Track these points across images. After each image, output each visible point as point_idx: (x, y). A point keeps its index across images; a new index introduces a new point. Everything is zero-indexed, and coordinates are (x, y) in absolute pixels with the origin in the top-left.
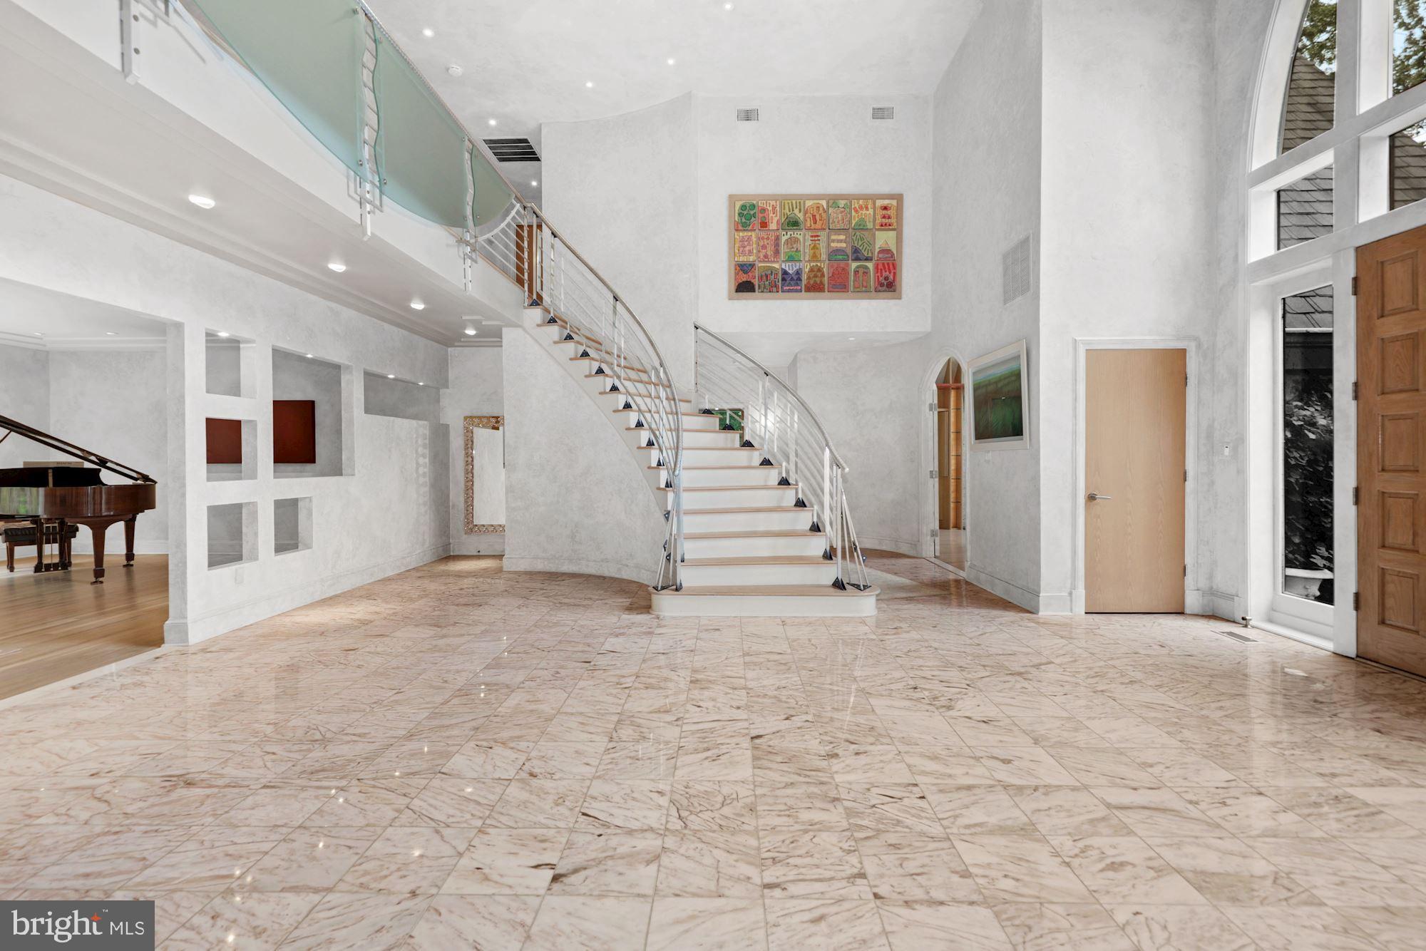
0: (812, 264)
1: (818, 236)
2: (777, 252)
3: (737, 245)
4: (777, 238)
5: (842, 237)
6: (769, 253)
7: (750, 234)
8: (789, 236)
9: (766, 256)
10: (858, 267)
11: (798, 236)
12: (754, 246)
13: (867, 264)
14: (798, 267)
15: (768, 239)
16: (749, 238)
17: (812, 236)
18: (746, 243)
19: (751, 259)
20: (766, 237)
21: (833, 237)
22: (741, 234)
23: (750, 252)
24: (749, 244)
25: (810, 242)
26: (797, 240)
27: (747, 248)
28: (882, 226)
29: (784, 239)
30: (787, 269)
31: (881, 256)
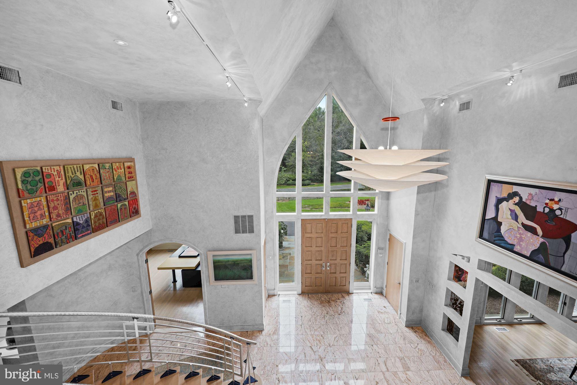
0: (95, 212)
1: (96, 191)
2: (68, 209)
3: (26, 213)
4: (67, 198)
5: (111, 189)
6: (60, 212)
7: (38, 199)
8: (75, 194)
9: (58, 215)
10: (121, 206)
11: (83, 193)
12: (46, 209)
13: (124, 203)
14: (86, 217)
15: (58, 200)
16: (39, 203)
17: (92, 192)
18: (36, 209)
19: (45, 221)
20: (55, 199)
21: (106, 190)
22: (28, 201)
23: (42, 216)
24: (40, 209)
25: (92, 196)
26: (82, 197)
27: (39, 213)
28: (129, 178)
29: (72, 197)
30: (78, 221)
31: (131, 196)
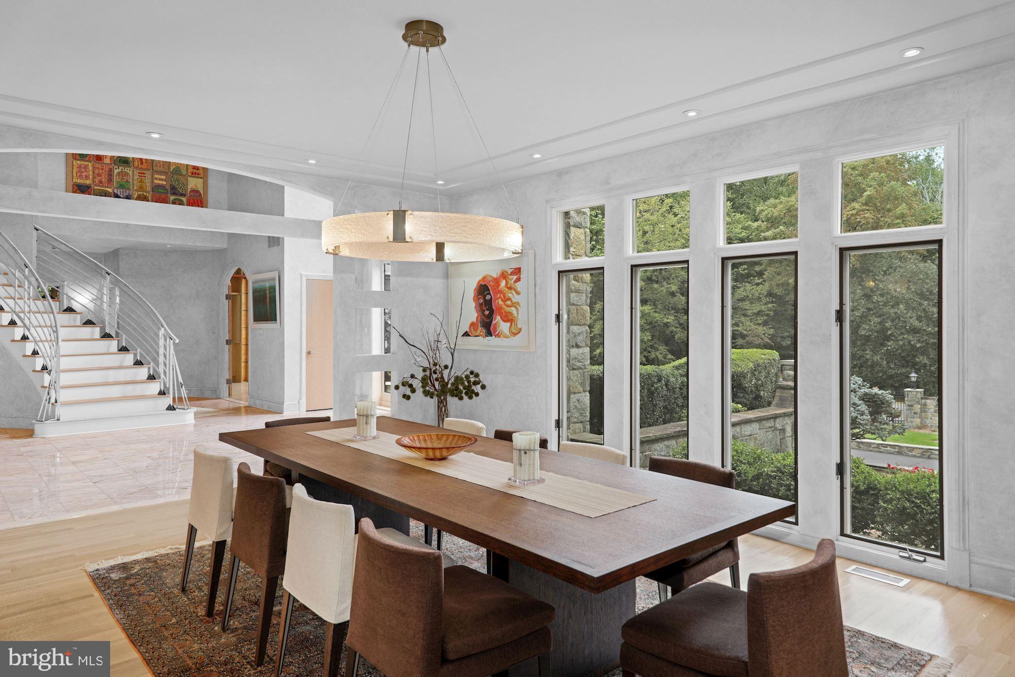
0: (139, 193)
1: (144, 174)
2: (110, 180)
3: (75, 170)
4: (111, 171)
5: (163, 177)
6: (103, 180)
7: (87, 163)
8: (120, 170)
9: (101, 182)
10: (175, 199)
11: (128, 171)
12: (91, 173)
13: (181, 198)
14: (127, 194)
15: (102, 169)
16: (86, 167)
17: (139, 173)
18: (83, 170)
19: (88, 182)
20: (100, 168)
21: (156, 176)
22: (79, 162)
23: (87, 177)
24: (86, 171)
25: (138, 177)
26: (127, 174)
27: (84, 174)
28: (192, 174)
29: (116, 171)
30: (119, 194)
31: (192, 194)
